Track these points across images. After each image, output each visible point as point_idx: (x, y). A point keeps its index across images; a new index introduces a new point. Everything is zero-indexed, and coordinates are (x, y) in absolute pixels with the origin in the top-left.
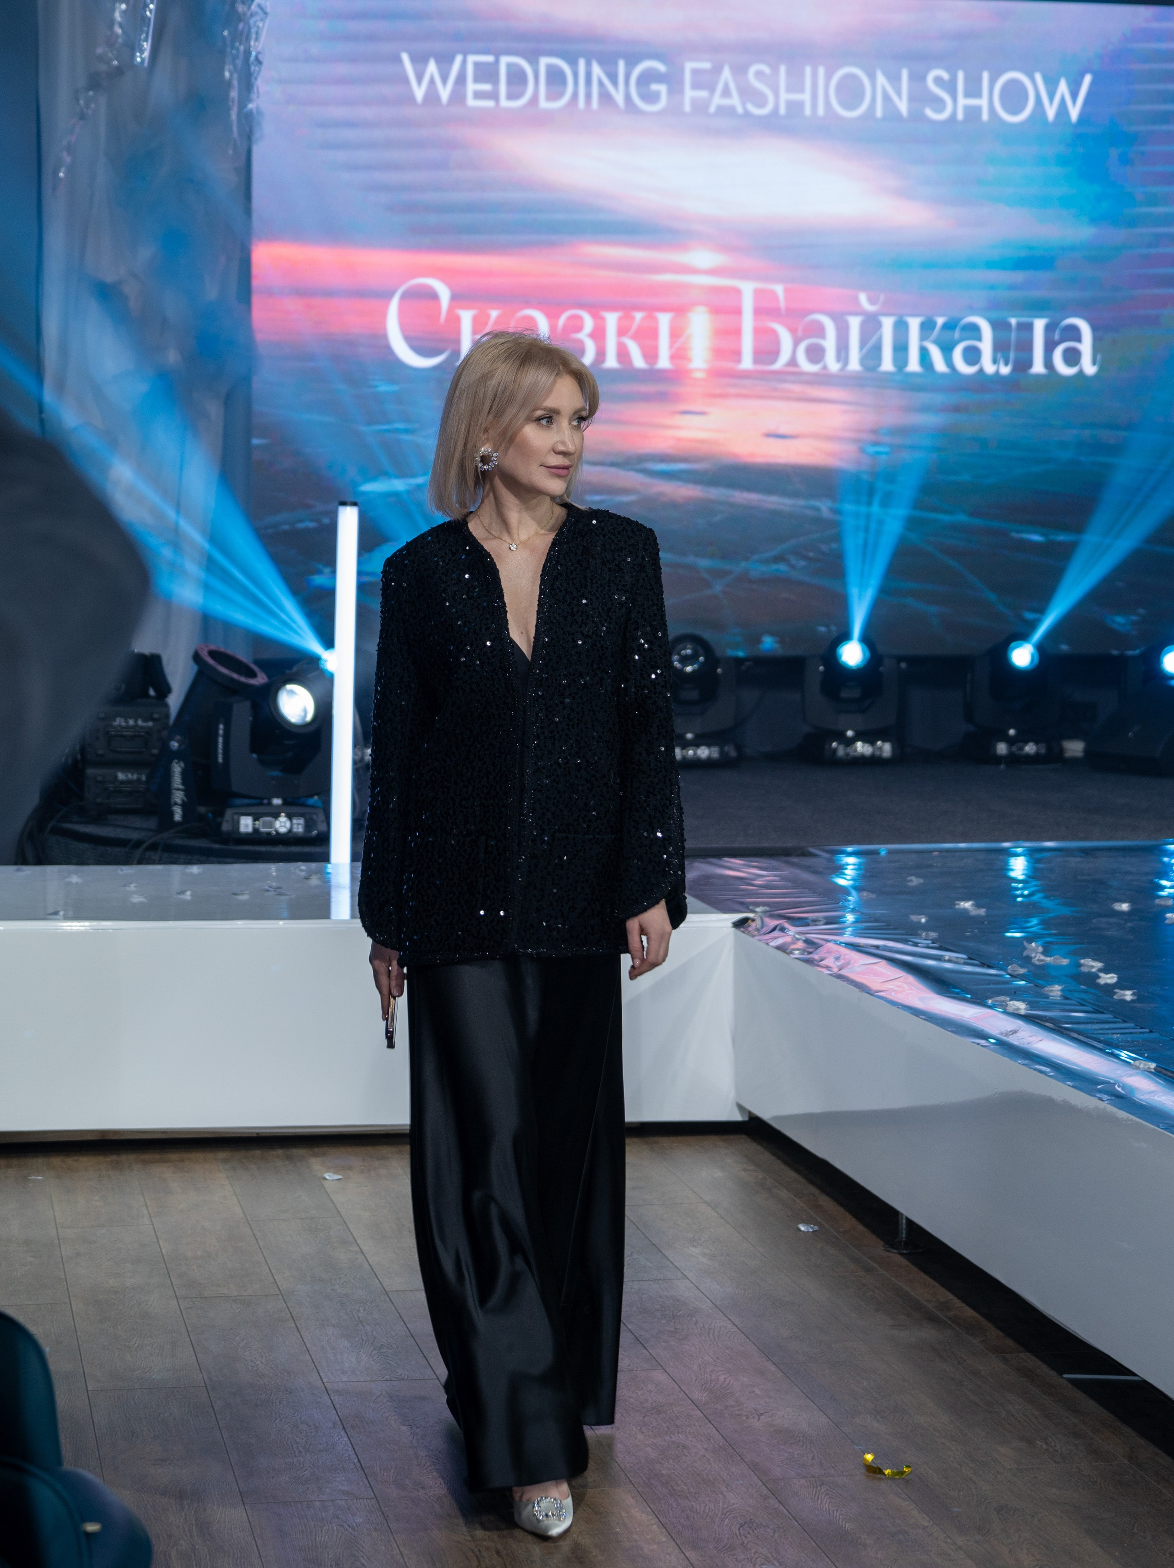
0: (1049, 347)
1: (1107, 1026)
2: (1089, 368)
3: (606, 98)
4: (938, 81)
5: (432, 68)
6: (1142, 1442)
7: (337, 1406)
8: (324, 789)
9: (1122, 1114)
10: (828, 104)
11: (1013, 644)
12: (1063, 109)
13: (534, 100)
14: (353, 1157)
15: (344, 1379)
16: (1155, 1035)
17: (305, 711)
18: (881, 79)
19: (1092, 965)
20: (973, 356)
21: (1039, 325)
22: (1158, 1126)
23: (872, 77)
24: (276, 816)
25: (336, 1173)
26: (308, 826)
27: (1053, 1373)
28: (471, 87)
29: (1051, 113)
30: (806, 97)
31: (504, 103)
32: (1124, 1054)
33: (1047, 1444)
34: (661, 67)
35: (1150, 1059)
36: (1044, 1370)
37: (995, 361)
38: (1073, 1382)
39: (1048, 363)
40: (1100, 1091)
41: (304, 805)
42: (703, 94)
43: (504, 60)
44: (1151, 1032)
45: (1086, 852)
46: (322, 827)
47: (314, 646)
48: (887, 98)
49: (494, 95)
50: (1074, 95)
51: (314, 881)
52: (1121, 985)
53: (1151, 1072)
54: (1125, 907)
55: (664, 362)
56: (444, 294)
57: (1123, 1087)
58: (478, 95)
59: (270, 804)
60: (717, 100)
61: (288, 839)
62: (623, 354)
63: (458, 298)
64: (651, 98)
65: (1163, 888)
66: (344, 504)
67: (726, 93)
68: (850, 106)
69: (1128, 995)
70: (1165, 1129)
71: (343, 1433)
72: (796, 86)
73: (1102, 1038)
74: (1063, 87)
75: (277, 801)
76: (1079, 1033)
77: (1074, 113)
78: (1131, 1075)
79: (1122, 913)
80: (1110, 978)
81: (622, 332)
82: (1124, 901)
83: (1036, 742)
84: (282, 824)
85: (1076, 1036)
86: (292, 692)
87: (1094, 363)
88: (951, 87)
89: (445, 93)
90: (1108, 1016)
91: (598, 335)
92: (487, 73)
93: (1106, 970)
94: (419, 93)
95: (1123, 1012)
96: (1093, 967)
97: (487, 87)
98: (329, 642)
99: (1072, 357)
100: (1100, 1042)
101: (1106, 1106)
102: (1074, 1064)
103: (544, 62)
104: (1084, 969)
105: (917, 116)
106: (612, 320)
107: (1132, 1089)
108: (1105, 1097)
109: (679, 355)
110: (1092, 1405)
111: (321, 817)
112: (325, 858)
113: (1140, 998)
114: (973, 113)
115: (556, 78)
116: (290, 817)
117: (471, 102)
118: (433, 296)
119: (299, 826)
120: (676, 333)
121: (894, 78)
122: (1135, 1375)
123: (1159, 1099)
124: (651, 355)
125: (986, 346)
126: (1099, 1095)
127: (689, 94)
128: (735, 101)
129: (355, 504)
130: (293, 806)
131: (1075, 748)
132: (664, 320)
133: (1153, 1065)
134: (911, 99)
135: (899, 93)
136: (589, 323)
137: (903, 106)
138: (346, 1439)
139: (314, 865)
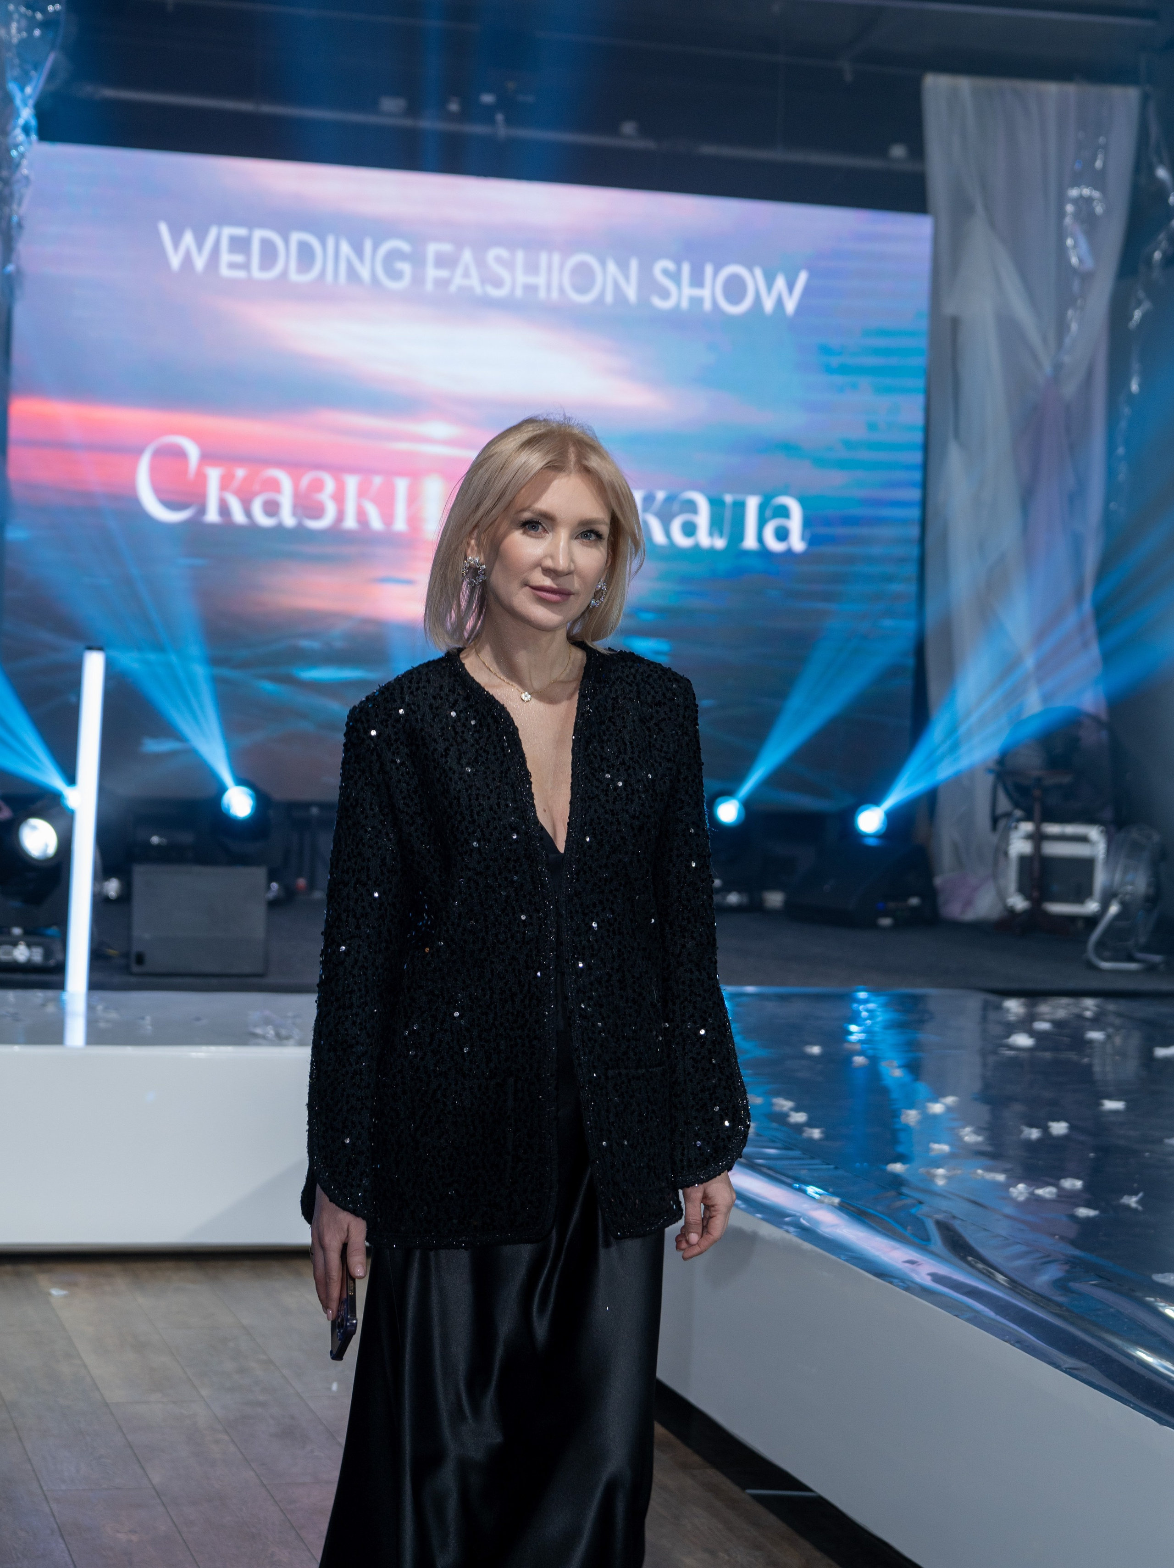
0: (762, 523)
1: (795, 1162)
2: (797, 544)
3: (353, 274)
4: (666, 272)
5: (188, 238)
6: (818, 1554)
7: (56, 1514)
8: (61, 919)
9: (807, 1246)
10: (561, 290)
11: (719, 799)
12: (780, 303)
13: (284, 274)
14: (81, 1274)
15: (64, 1487)
16: (840, 1172)
17: (47, 846)
18: (612, 267)
19: (784, 1104)
20: (689, 529)
21: (752, 504)
22: (840, 1258)
23: (603, 264)
24: (15, 944)
25: (62, 1288)
26: (47, 955)
27: (736, 1489)
28: (226, 257)
29: (769, 305)
30: (540, 280)
31: (257, 274)
32: (811, 1190)
33: (729, 1555)
34: (405, 247)
35: (835, 1194)
36: (727, 1484)
37: (711, 534)
38: (757, 1498)
39: (760, 539)
40: (788, 1224)
41: (42, 935)
42: (444, 273)
43: (259, 234)
44: (836, 1168)
45: (783, 998)
46: (59, 957)
47: (56, 781)
48: (617, 286)
49: (246, 266)
50: (791, 287)
51: (51, 1008)
52: (810, 1124)
53: (835, 1207)
54: (816, 1050)
55: (400, 525)
56: (193, 452)
57: (809, 1219)
58: (232, 266)
59: (9, 933)
60: (458, 280)
61: (27, 968)
62: (362, 516)
63: (207, 458)
64: (395, 275)
65: (851, 1033)
66: (90, 648)
67: (466, 275)
68: (582, 290)
69: (816, 1133)
70: (847, 1261)
71: (60, 1540)
72: (532, 268)
73: (791, 1173)
74: (780, 283)
75: (17, 931)
76: (769, 1168)
77: (790, 306)
78: (816, 1209)
79: (811, 1057)
80: (799, 1117)
81: (362, 493)
82: (815, 1044)
83: (739, 892)
84: (21, 953)
85: (765, 1170)
86: (34, 828)
87: (803, 538)
88: (676, 277)
89: (200, 263)
90: (797, 1153)
91: (339, 497)
92: (240, 245)
93: (797, 1109)
94: (175, 261)
95: (811, 1150)
96: (783, 1106)
97: (239, 258)
98: (71, 779)
99: (782, 534)
100: (789, 1177)
101: (791, 1236)
102: (763, 1198)
103: (296, 237)
104: (777, 1109)
105: (644, 301)
106: (352, 483)
107: (817, 1222)
108: (792, 1229)
109: (414, 520)
110: (771, 1519)
111: (57, 947)
112: (60, 986)
113: (827, 1137)
114: (697, 302)
115: (306, 255)
116: (29, 945)
117: (225, 272)
118: (180, 454)
119: (37, 956)
120: (413, 498)
121: (623, 266)
122: (810, 1490)
123: (841, 1232)
124: (388, 517)
125: (703, 519)
126: (786, 1227)
127: (432, 273)
128: (474, 282)
129: (100, 649)
130: (32, 936)
131: (775, 899)
132: (402, 485)
133: (836, 1200)
134: (641, 287)
135: (627, 278)
136: (330, 485)
137: (631, 293)
138: (63, 1546)
139: (50, 993)
